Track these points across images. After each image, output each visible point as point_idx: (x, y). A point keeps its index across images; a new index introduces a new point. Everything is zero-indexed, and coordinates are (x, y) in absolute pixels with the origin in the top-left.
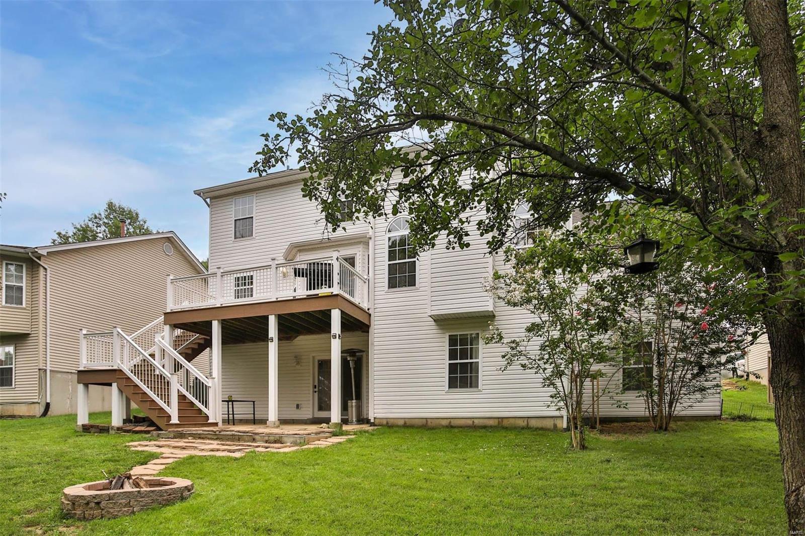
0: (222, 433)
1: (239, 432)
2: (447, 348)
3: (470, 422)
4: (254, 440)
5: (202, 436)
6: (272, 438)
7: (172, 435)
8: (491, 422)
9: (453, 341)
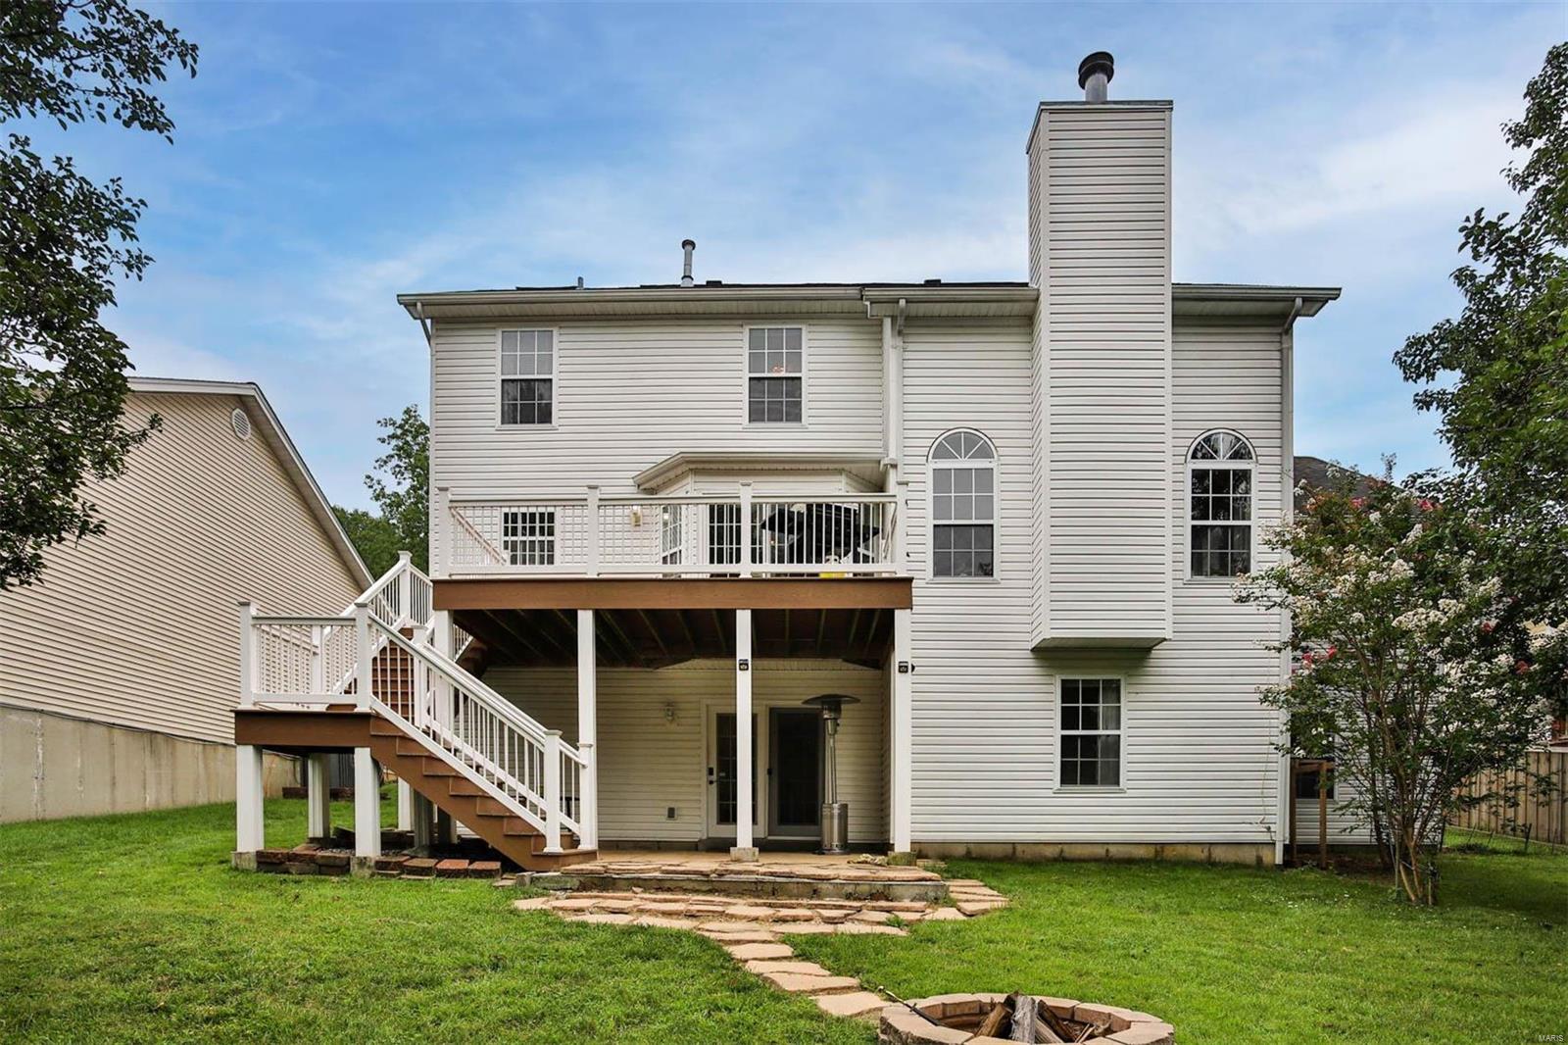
0: (727, 878)
1: (772, 874)
2: (1058, 705)
3: (1100, 851)
4: (816, 893)
5: (667, 885)
6: (864, 888)
7: (575, 882)
8: (1141, 852)
9: (1069, 692)
